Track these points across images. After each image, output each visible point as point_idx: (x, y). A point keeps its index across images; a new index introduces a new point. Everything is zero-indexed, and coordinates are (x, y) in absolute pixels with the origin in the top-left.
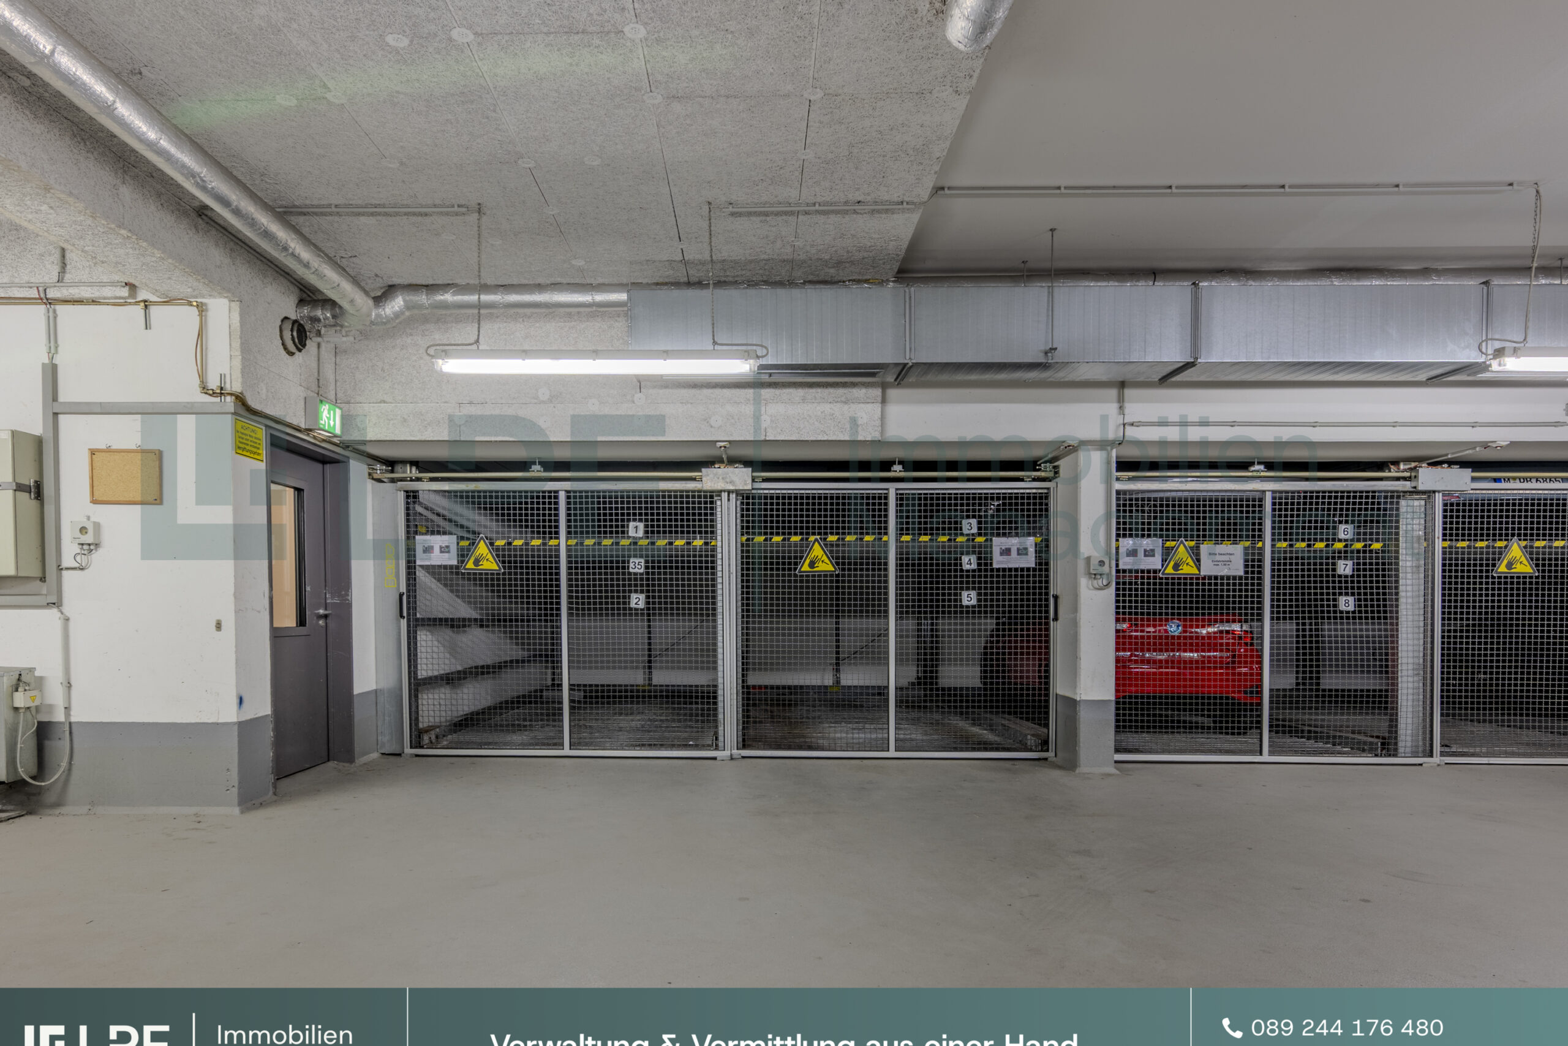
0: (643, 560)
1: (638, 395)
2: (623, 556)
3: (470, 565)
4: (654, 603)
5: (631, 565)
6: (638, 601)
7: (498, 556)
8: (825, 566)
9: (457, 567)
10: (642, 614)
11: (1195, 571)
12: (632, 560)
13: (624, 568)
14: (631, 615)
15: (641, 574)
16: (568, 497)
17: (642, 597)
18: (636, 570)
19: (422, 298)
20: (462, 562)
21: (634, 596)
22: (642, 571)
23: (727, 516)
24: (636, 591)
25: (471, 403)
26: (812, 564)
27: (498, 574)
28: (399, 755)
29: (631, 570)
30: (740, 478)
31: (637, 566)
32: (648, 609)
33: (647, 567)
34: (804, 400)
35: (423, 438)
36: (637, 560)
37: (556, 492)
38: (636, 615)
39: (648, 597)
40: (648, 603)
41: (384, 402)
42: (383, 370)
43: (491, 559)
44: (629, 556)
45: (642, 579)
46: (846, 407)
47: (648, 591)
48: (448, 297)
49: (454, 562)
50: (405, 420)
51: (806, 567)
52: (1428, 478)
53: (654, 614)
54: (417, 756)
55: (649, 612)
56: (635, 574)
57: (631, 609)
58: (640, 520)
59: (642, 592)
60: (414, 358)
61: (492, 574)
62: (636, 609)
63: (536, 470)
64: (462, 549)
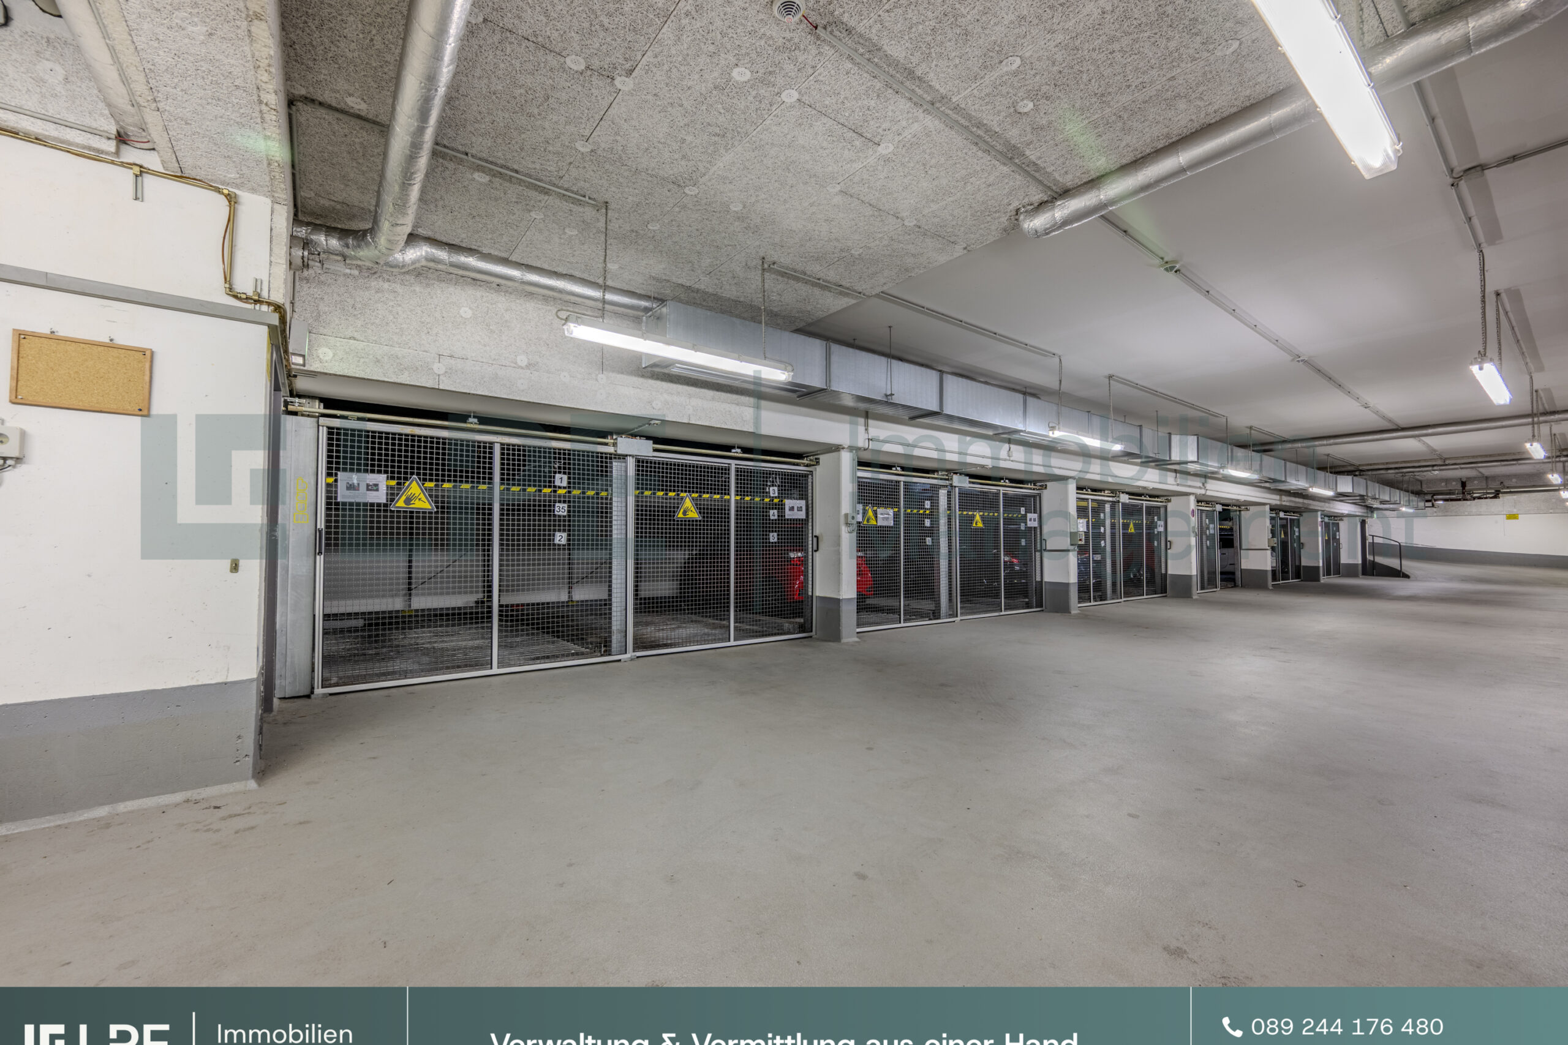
0: (566, 505)
1: (600, 376)
2: (550, 501)
3: (401, 503)
4: (574, 540)
5: (557, 509)
6: (561, 538)
7: (431, 496)
8: (693, 514)
9: (386, 505)
10: (564, 549)
11: (875, 523)
12: (557, 504)
13: (550, 511)
14: (554, 549)
15: (564, 516)
16: (503, 449)
17: (565, 535)
18: (560, 513)
19: (442, 254)
20: (392, 500)
21: (558, 534)
22: (565, 514)
23: (624, 473)
24: (559, 531)
25: (451, 356)
26: (685, 513)
27: (430, 513)
28: (308, 697)
29: (556, 513)
30: (644, 449)
31: (561, 509)
32: (569, 545)
33: (569, 511)
34: (713, 399)
35: (399, 381)
36: (561, 505)
37: (492, 443)
38: (559, 549)
39: (569, 535)
40: (569, 540)
41: (355, 339)
42: (353, 306)
43: (424, 499)
44: (555, 502)
45: (564, 521)
46: (738, 408)
47: (569, 530)
48: (471, 261)
49: (383, 500)
50: (378, 361)
51: (681, 515)
52: (957, 480)
53: (574, 549)
54: (331, 694)
55: (569, 546)
56: (559, 516)
57: (554, 545)
58: (565, 473)
59: (564, 531)
60: (391, 303)
61: (424, 513)
62: (559, 545)
63: (473, 423)
64: (392, 488)
